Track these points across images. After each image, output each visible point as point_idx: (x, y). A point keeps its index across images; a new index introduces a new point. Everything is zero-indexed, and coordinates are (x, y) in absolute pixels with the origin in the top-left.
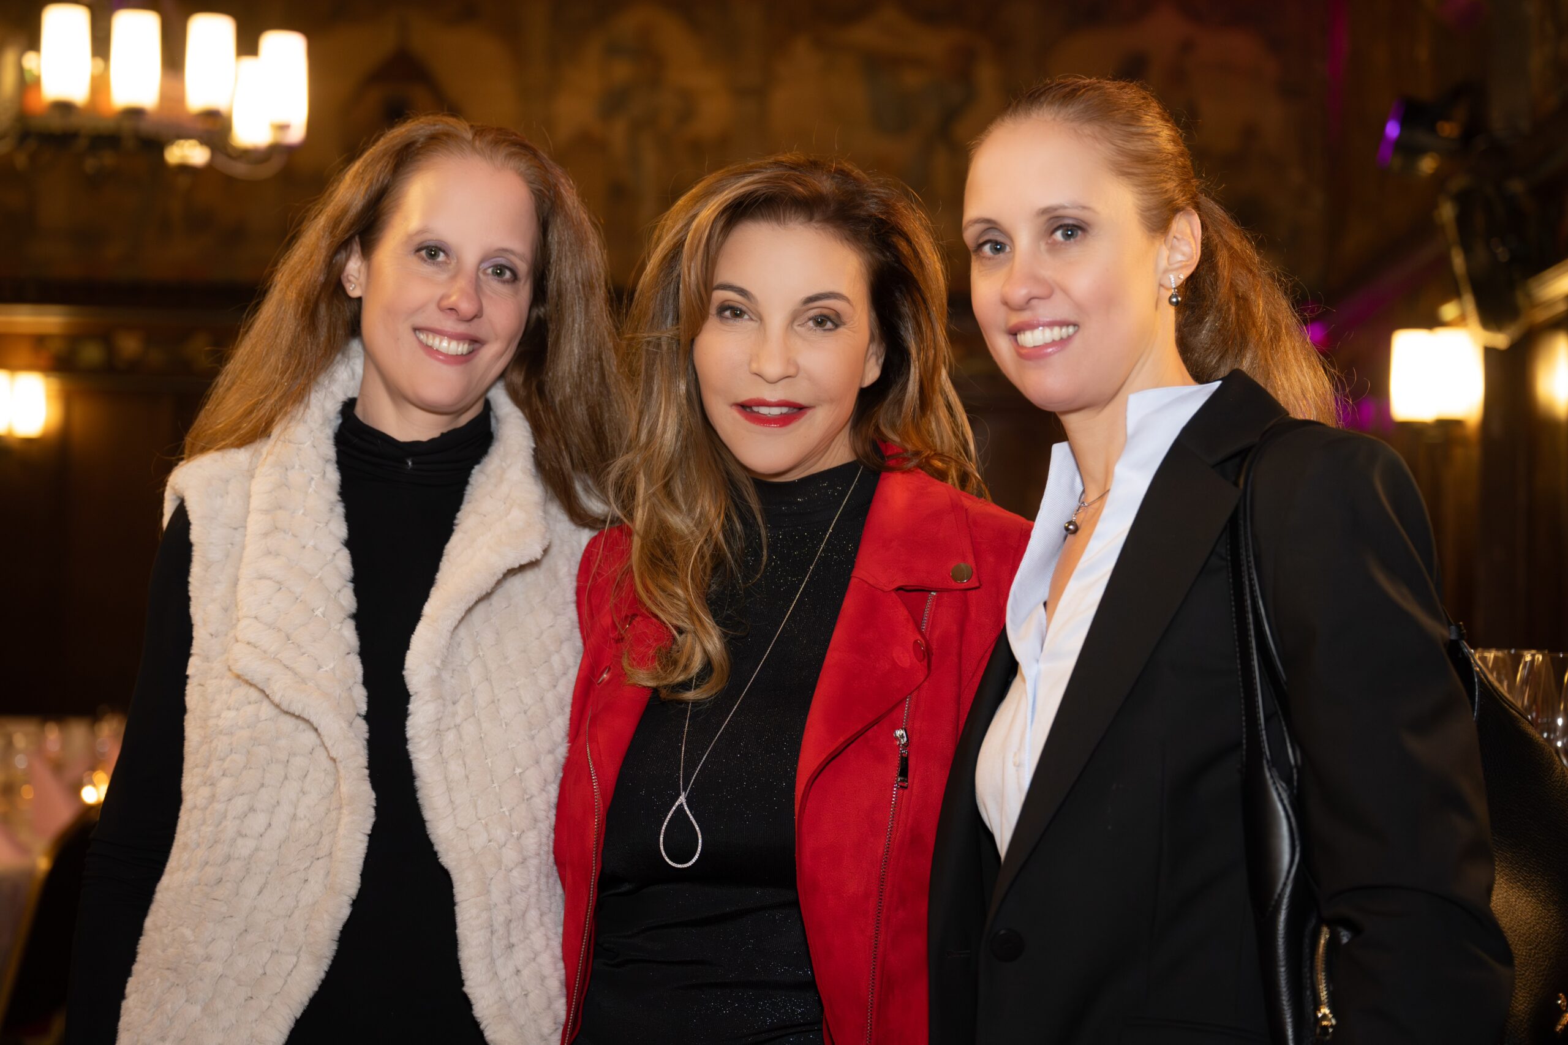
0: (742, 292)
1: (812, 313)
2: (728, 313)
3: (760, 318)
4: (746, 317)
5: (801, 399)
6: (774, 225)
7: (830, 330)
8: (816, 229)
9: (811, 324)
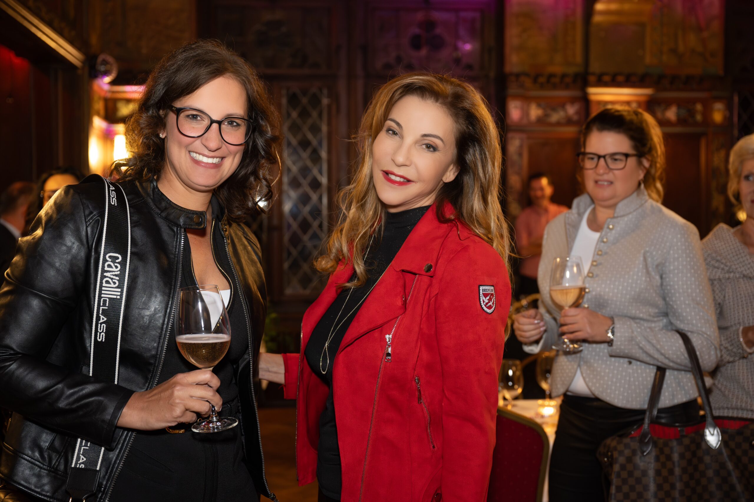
0: (398, 124)
1: (426, 142)
2: (391, 132)
3: (402, 137)
4: (398, 136)
5: (410, 177)
6: (421, 99)
7: (431, 151)
8: (438, 106)
9: (424, 146)
